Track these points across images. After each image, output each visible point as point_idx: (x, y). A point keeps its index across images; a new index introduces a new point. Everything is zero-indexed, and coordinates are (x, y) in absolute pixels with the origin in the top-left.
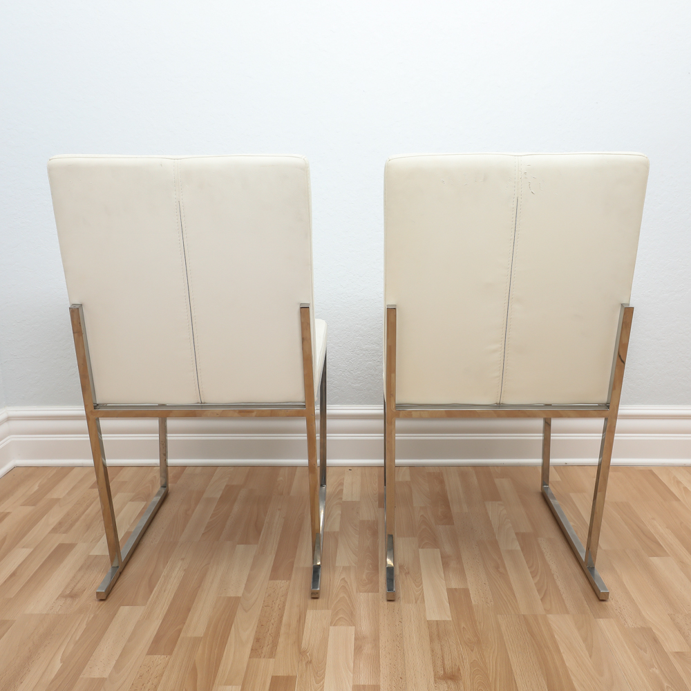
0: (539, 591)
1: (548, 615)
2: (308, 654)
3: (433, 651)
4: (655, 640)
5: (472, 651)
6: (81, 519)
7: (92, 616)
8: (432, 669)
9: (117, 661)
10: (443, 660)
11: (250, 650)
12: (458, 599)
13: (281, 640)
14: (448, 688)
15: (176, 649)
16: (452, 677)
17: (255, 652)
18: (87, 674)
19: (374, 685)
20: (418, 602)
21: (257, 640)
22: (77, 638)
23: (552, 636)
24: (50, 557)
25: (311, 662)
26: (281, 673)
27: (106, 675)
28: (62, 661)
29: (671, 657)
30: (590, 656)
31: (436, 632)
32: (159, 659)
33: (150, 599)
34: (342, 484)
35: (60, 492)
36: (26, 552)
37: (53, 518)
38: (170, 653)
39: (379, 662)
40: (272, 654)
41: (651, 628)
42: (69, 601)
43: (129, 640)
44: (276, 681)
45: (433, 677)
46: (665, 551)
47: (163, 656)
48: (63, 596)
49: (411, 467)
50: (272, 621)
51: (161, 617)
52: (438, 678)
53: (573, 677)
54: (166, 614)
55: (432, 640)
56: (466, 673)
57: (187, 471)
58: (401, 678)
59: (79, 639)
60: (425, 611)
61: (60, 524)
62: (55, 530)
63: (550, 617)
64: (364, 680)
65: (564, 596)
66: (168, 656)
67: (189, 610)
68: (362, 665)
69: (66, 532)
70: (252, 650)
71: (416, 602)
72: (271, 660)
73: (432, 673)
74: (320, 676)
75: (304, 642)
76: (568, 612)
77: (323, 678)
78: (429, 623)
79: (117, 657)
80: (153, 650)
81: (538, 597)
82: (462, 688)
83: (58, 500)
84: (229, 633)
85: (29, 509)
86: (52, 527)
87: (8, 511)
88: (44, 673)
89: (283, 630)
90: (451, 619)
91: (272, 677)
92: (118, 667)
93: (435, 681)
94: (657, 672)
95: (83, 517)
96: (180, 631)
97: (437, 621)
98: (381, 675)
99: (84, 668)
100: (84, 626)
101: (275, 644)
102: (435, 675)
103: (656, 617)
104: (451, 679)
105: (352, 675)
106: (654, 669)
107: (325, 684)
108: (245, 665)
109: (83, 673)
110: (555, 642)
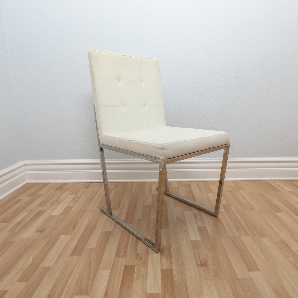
0: (235, 227)
1: (241, 237)
2: (140, 255)
3: (194, 253)
4: (288, 246)
5: (211, 252)
6: (49, 201)
7: (48, 239)
8: (195, 261)
9: (57, 259)
10: (199, 257)
11: (115, 254)
12: (202, 230)
13: (129, 249)
14: (203, 270)
15: (83, 254)
16: (204, 264)
17: (117, 255)
18: (42, 265)
19: (170, 269)
20: (186, 232)
21: (118, 249)
22: (41, 249)
23: (244, 246)
24: (35, 216)
25: (142, 259)
26: (129, 264)
27: (51, 266)
28: (33, 259)
29: (296, 253)
30: (262, 254)
31: (195, 245)
32: (75, 258)
33: (73, 233)
34: (152, 188)
35: (42, 192)
36: (26, 214)
37: (39, 201)
38: (80, 256)
39: (171, 258)
40: (125, 256)
41: (284, 241)
42: (40, 233)
43: (63, 250)
44: (126, 267)
45: (196, 265)
46: (281, 210)
47: (77, 257)
48: (38, 231)
49: (178, 182)
50: (125, 241)
51: (77, 240)
52: (198, 265)
53: (257, 263)
54: (80, 239)
55: (193, 248)
56: (210, 263)
57: (92, 184)
58: (182, 266)
59: (41, 250)
60: (189, 236)
61: (41, 203)
62: (38, 206)
63: (242, 237)
64: (165, 267)
65: (245, 229)
66: (79, 257)
67: (90, 237)
68: (164, 260)
69: (42, 206)
70: (116, 254)
71: (185, 232)
72: (124, 258)
73: (196, 263)
74: (146, 265)
75: (138, 250)
76: (249, 235)
77: (147, 266)
78: (192, 241)
79: (57, 257)
80: (72, 254)
81: (235, 230)
82: (209, 269)
83: (41, 195)
84: (106, 246)
85: (30, 198)
86: (38, 204)
87: (21, 199)
88: (24, 264)
89: (129, 245)
90: (200, 239)
91: (125, 266)
92: (56, 262)
93: (197, 266)
94: (292, 259)
95: (50, 201)
96: (85, 246)
97: (195, 240)
98: (173, 265)
99: (42, 262)
100: (44, 244)
101: (126, 251)
102: (197, 264)
103: (285, 236)
104: (204, 265)
105: (160, 265)
106: (291, 258)
107: (148, 269)
108: (113, 261)
109: (41, 264)
110: (246, 248)
